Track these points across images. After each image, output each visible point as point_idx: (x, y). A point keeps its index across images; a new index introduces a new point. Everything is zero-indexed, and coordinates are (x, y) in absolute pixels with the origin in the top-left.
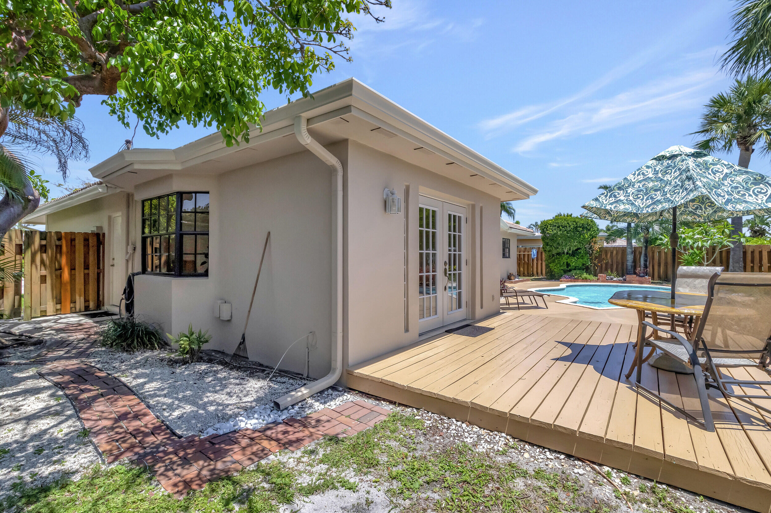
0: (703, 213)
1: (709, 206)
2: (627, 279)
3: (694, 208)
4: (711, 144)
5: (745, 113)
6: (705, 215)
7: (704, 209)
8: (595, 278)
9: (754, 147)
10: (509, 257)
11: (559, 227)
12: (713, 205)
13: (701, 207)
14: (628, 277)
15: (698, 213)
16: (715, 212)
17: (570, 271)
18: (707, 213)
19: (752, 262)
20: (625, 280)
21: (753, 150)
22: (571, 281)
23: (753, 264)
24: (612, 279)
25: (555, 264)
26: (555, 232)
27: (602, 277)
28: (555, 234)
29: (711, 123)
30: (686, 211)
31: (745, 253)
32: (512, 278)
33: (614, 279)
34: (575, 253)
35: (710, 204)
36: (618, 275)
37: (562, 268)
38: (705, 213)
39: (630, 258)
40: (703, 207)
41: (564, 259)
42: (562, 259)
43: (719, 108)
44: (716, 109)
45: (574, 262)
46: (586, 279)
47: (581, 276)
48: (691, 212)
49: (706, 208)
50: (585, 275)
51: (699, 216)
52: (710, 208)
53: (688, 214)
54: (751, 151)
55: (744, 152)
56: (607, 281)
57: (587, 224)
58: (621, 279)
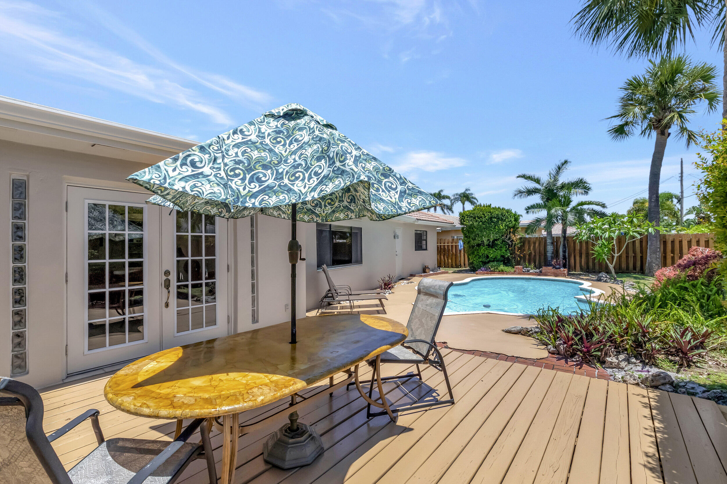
0: (322, 212)
1: (329, 204)
2: (543, 271)
3: (314, 205)
4: (626, 129)
5: (657, 95)
6: (324, 214)
7: (323, 207)
8: (513, 270)
9: (670, 131)
10: (426, 249)
11: (475, 218)
12: (332, 203)
13: (321, 204)
14: (544, 269)
15: (317, 212)
16: (334, 212)
17: (489, 262)
18: (326, 212)
19: (673, 252)
20: (541, 272)
21: (669, 134)
22: (488, 274)
23: (674, 254)
24: (528, 271)
25: (474, 256)
26: (471, 223)
27: (519, 268)
28: (471, 225)
29: (625, 106)
30: (303, 208)
31: (665, 243)
32: (427, 270)
33: (531, 271)
34: (492, 245)
35: (330, 201)
36: (536, 267)
37: (480, 260)
38: (324, 212)
39: (550, 248)
40: (323, 203)
41: (483, 251)
42: (481, 250)
43: (633, 90)
44: (630, 91)
45: (492, 253)
46: (502, 271)
47: (497, 269)
48: (309, 210)
49: (325, 206)
50: (502, 267)
51: (318, 216)
52: (329, 207)
53: (305, 213)
54: (667, 135)
55: (660, 136)
56: (524, 273)
57: (502, 214)
58: (538, 271)
